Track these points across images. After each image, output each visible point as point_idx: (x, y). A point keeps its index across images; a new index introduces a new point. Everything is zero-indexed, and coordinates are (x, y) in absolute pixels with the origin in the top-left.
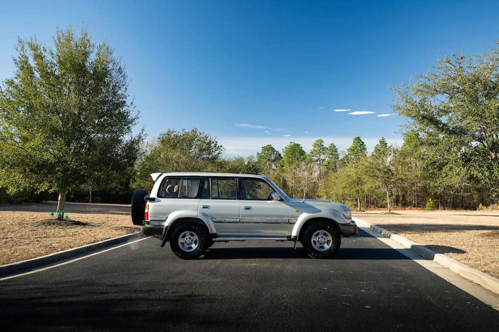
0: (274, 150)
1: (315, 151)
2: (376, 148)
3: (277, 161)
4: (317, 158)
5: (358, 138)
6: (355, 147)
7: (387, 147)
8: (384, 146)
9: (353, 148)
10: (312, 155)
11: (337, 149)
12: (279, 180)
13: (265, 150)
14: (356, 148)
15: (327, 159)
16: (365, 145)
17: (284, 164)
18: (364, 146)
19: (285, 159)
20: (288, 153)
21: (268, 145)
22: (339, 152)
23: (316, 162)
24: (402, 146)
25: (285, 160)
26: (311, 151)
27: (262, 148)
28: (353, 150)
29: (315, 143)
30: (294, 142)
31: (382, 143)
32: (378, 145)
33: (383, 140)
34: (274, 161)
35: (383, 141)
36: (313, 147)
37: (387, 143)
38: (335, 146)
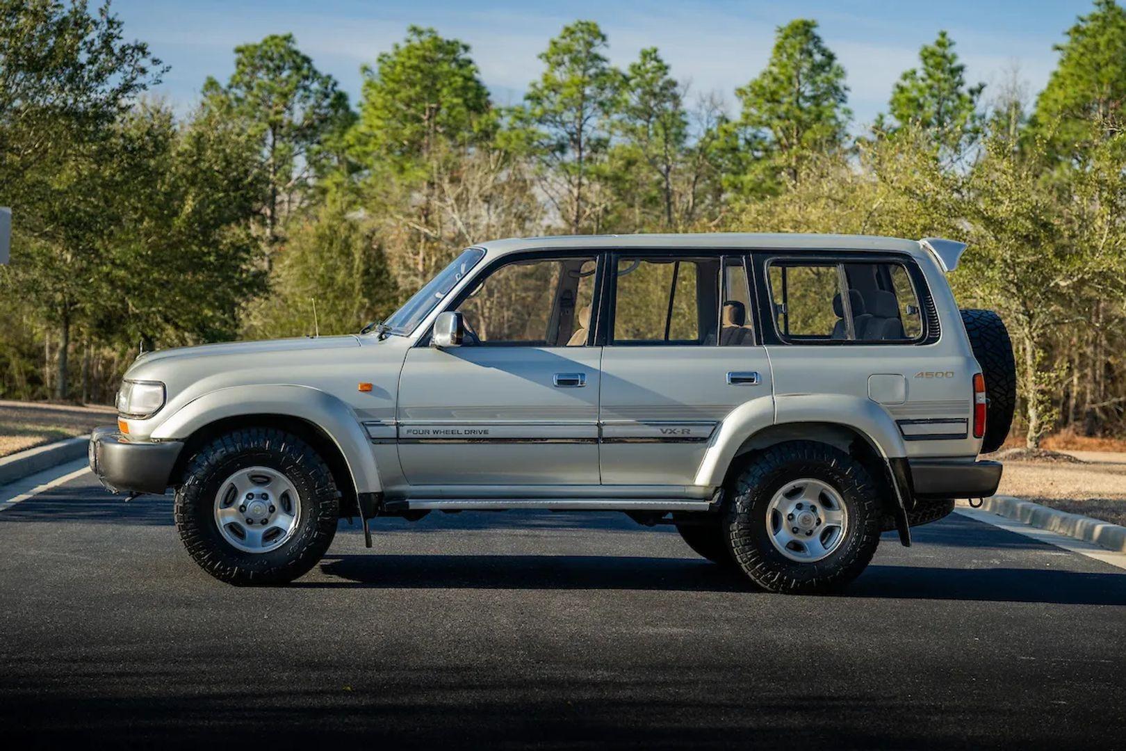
0: (309, 69)
1: (555, 88)
2: (902, 90)
3: (323, 137)
4: (562, 132)
5: (805, 30)
6: (782, 77)
7: (963, 90)
8: (946, 81)
9: (774, 87)
10: (538, 111)
11: (674, 84)
12: (346, 251)
13: (256, 69)
14: (790, 83)
15: (618, 141)
16: (840, 73)
17: (367, 154)
18: (837, 75)
19: (379, 128)
20: (393, 92)
21: (273, 38)
22: (688, 104)
23: (558, 154)
24: (1043, 85)
25: (378, 133)
26: (530, 90)
27: (239, 51)
28: (774, 99)
29: (555, 44)
30: (431, 31)
31: (937, 66)
32: (914, 72)
33: (939, 50)
34: (306, 133)
35: (944, 56)
36: (543, 67)
37: (961, 68)
38: (667, 68)
